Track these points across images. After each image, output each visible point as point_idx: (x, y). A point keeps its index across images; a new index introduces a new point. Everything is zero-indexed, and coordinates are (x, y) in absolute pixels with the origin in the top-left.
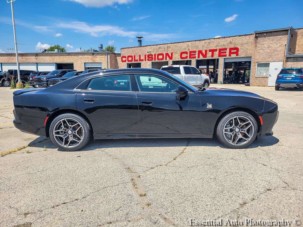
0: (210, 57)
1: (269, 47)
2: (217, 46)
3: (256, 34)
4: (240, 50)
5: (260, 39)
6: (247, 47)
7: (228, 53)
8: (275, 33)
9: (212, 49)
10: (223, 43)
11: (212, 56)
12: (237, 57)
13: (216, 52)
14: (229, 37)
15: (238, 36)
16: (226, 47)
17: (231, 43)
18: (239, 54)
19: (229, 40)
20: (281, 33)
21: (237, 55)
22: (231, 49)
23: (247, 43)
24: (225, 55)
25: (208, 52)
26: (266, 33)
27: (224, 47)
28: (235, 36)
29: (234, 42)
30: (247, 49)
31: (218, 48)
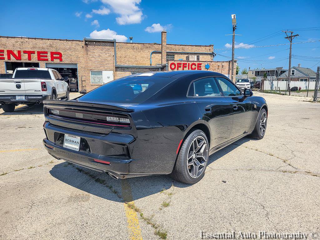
0: (26, 59)
1: (99, 56)
2: (34, 47)
3: (86, 41)
4: (63, 55)
5: (90, 47)
6: (71, 53)
7: (49, 58)
8: (103, 43)
9: (27, 50)
10: (41, 45)
11: (30, 58)
12: (61, 62)
13: (34, 55)
14: (49, 39)
15: (59, 40)
16: (46, 50)
17: (51, 46)
18: (63, 60)
19: (49, 42)
20: (108, 44)
21: (61, 60)
22: (52, 54)
23: (70, 49)
24: (47, 60)
25: (22, 53)
26: (95, 41)
27: (43, 50)
28: (55, 40)
29: (54, 46)
30: (71, 55)
31: (36, 50)
